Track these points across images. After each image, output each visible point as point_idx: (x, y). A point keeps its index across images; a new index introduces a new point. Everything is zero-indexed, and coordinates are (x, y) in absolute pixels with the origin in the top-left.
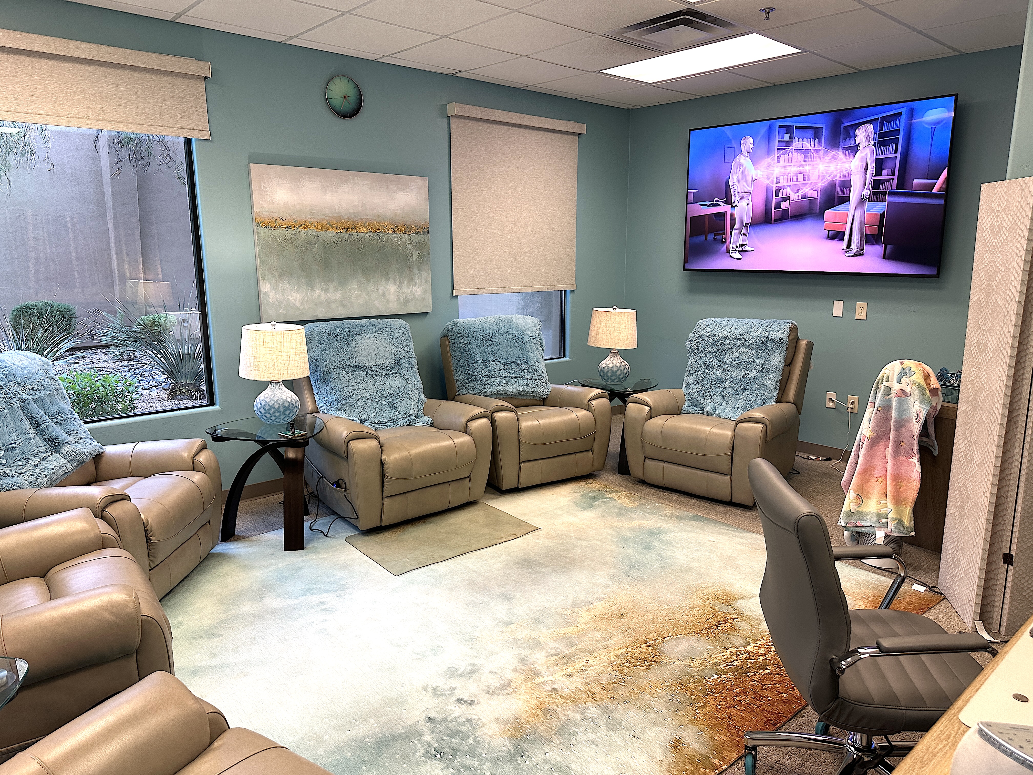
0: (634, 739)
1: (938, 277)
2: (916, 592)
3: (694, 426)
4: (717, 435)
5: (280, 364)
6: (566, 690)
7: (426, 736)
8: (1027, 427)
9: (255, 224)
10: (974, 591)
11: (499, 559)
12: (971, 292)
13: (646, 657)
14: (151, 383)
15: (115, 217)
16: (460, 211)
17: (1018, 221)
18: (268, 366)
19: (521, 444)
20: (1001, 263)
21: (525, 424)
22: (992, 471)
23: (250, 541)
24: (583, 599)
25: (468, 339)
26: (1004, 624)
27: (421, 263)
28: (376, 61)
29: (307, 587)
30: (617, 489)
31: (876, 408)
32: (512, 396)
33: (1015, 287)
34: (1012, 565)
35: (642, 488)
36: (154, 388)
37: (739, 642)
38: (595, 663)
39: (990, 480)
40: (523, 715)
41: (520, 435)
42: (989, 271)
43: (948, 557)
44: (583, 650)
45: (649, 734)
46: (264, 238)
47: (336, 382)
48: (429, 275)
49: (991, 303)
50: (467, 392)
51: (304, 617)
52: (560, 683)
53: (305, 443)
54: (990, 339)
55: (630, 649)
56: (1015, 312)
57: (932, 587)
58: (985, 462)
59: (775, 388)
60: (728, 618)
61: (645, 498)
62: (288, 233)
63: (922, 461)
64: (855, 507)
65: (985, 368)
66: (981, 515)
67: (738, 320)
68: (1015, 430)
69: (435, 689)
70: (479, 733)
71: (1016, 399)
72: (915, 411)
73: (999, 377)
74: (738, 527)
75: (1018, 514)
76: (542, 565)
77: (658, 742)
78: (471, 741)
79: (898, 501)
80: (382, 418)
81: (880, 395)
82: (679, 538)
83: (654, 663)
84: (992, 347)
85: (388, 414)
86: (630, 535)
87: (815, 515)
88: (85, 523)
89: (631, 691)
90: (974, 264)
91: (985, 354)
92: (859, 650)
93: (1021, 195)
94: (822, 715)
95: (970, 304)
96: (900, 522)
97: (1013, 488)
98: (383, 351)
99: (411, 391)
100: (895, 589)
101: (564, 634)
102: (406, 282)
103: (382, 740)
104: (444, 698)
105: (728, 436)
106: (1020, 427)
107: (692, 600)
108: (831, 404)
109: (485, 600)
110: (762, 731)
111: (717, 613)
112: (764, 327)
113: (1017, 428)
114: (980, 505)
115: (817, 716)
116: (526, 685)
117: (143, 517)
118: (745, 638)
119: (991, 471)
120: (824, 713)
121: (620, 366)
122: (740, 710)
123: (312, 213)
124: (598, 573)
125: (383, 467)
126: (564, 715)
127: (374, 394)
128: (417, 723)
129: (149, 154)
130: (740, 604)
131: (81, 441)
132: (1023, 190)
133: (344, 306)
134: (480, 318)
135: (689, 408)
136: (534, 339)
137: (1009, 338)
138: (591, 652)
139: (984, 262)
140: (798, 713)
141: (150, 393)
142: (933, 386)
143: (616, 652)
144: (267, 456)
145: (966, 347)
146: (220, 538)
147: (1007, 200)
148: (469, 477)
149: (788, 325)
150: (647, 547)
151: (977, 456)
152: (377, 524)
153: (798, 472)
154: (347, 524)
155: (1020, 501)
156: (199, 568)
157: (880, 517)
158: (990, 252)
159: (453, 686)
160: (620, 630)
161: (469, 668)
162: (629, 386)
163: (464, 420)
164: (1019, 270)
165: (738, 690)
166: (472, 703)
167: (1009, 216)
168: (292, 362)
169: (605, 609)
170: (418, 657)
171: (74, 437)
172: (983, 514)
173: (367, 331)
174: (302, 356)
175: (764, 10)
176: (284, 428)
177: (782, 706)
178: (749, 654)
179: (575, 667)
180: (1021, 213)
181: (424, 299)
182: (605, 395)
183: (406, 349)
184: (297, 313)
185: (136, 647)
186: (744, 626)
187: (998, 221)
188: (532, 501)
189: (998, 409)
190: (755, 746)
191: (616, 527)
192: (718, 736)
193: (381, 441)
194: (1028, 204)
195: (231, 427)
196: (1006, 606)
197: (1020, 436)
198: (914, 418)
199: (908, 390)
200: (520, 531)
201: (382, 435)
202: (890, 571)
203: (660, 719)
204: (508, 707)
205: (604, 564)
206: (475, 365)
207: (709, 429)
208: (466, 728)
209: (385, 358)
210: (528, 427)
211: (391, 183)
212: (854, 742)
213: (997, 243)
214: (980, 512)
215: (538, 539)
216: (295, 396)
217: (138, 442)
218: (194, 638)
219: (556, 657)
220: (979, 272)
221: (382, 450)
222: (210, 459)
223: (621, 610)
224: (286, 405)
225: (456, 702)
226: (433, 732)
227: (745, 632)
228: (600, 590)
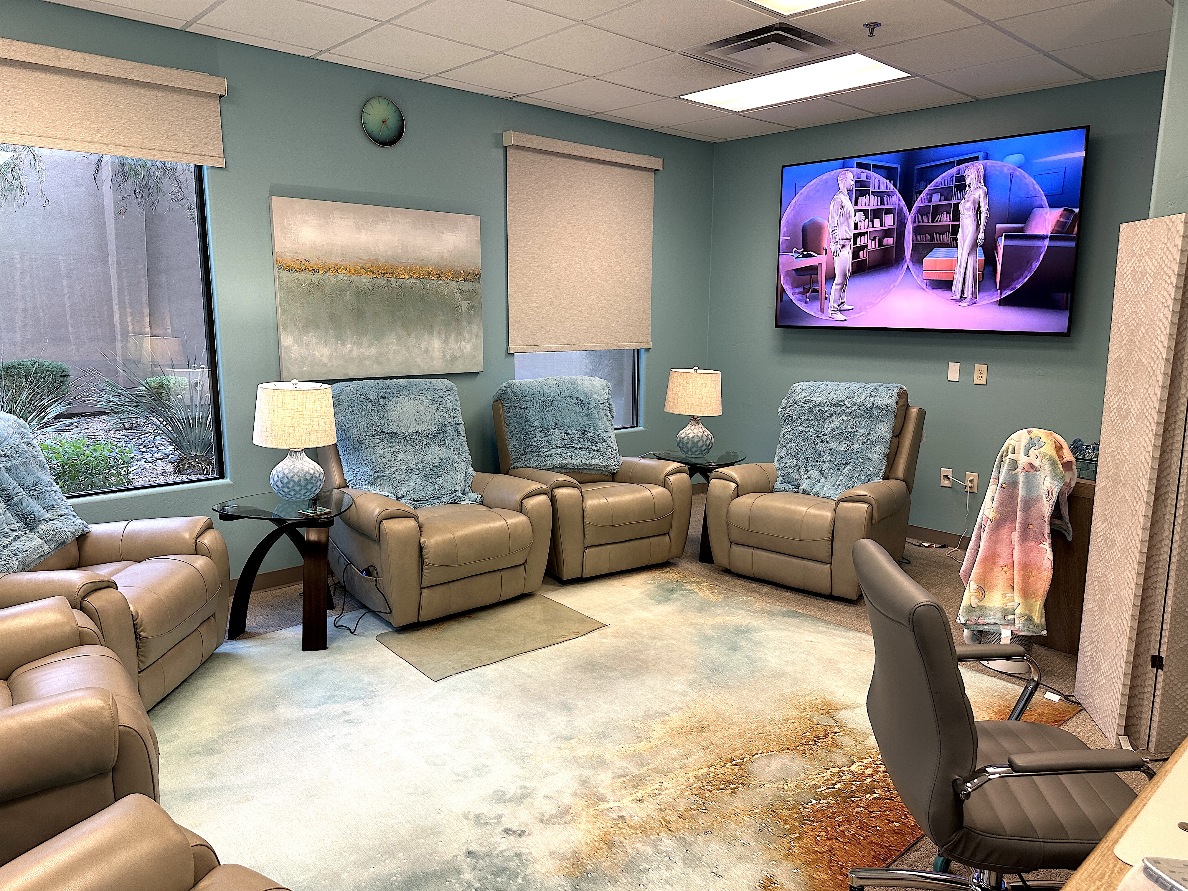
0: (716, 877)
1: (1069, 336)
2: (1050, 702)
3: (788, 506)
4: (815, 516)
5: (301, 429)
6: (636, 818)
7: (466, 875)
8: (1178, 506)
9: (276, 266)
10: (1118, 700)
11: (558, 661)
12: (1110, 349)
13: (731, 778)
14: (156, 455)
15: (118, 263)
16: (518, 256)
17: (1163, 265)
18: (287, 432)
19: (586, 526)
20: (1144, 314)
21: (591, 503)
22: (1138, 557)
23: (263, 639)
24: (657, 708)
25: (525, 403)
26: (1153, 739)
27: (471, 315)
28: (421, 82)
29: (329, 693)
30: (698, 580)
31: (1000, 485)
32: (576, 470)
33: (1162, 342)
34: (1162, 670)
35: (727, 578)
36: (159, 461)
37: (841, 760)
38: (671, 786)
39: (1135, 569)
40: (583, 848)
41: (585, 516)
42: (1130, 325)
43: (1086, 660)
44: (656, 771)
45: (735, 871)
46: (287, 283)
47: (368, 451)
48: (480, 328)
49: (1133, 361)
50: (523, 465)
51: (324, 730)
52: (628, 809)
53: (329, 523)
54: (1133, 403)
55: (712, 769)
56: (1162, 372)
57: (1068, 696)
58: (1128, 547)
59: (881, 462)
60: (829, 731)
61: (730, 591)
62: (315, 278)
63: (1054, 547)
64: (977, 601)
65: (1127, 437)
66: (1125, 610)
67: (838, 383)
68: (1163, 509)
69: (478, 817)
70: (530, 871)
71: (1165, 473)
72: (1045, 488)
73: (1145, 447)
74: (840, 625)
75: (1169, 609)
76: (610, 669)
77: (745, 881)
78: (520, 881)
79: (1027, 594)
80: (422, 495)
81: (1004, 469)
82: (771, 637)
83: (740, 785)
84: (1136, 413)
85: (430, 489)
86: (713, 634)
87: (934, 604)
88: (59, 614)
89: (714, 819)
90: (1113, 317)
91: (1127, 421)
92: (987, 769)
93: (1168, 236)
94: (943, 849)
95: (1109, 363)
96: (1029, 619)
97: (1162, 578)
98: (425, 416)
99: (457, 462)
100: (1027, 698)
101: (634, 751)
102: (453, 336)
103: (413, 878)
104: (489, 827)
105: (827, 517)
106: (1169, 506)
107: (786, 710)
108: (946, 483)
109: (540, 710)
110: (870, 869)
111: (815, 726)
112: (868, 392)
113: (1166, 507)
114: (1123, 598)
115: (936, 849)
116: (587, 812)
117: (132, 608)
118: (849, 756)
119: (1136, 557)
120: (945, 847)
121: (702, 436)
122: (843, 843)
123: (343, 254)
124: (675, 679)
125: (421, 551)
126: (633, 848)
127: (414, 466)
128: (455, 858)
129: (158, 190)
130: (842, 715)
131: (61, 518)
132: (1170, 229)
133: (379, 363)
134: (539, 379)
135: (782, 486)
136: (602, 404)
137: (1155, 402)
138: (665, 773)
139: (1124, 314)
140: (912, 846)
141: (155, 467)
142: (1066, 459)
143: (696, 773)
144: (284, 539)
145: (1104, 414)
146: (227, 635)
147: (1150, 242)
148: (524, 564)
149: (897, 390)
150: (733, 648)
151: (1119, 540)
152: (414, 619)
153: (908, 561)
154: (378, 620)
155: (1170, 594)
156: (200, 671)
157: (1006, 613)
158: (1132, 302)
159: (500, 813)
160: (701, 747)
161: (520, 792)
162: (712, 459)
163: (519, 497)
164: (1167, 323)
165: (840, 819)
166: (522, 834)
167: (1154, 260)
168: (316, 428)
169: (683, 722)
170: (459, 778)
171: (54, 513)
172: (1127, 608)
173: (406, 392)
174: (328, 420)
175: (867, 25)
176: (306, 505)
177: (893, 837)
178: (854, 775)
179: (647, 791)
180: (1167, 257)
181: (474, 357)
182: (684, 469)
183: (452, 414)
184: (324, 371)
185: (112, 764)
186: (847, 741)
187: (1141, 266)
188: (598, 593)
189: (1143, 485)
190: (861, 886)
191: (697, 624)
192: (817, 875)
193: (420, 521)
194: (1175, 246)
195: (242, 503)
196: (1156, 718)
197: (1170, 517)
198: (1044, 496)
199: (1037, 463)
200: (583, 628)
201: (422, 514)
202: (1018, 677)
203: (748, 853)
204: (565, 838)
205: (682, 668)
206: (532, 433)
207: (805, 509)
208: (514, 864)
209: (427, 424)
210: (594, 506)
211: (437, 221)
212: (980, 882)
213: (1140, 292)
214: (1124, 607)
215: (604, 638)
216: (318, 468)
217: (130, 520)
218: (190, 754)
219: (624, 779)
220: (1119, 325)
221: (420, 531)
222: (216, 540)
223: (702, 723)
224: (308, 477)
225: (503, 833)
226: (474, 869)
227: (848, 749)
228: (677, 699)
